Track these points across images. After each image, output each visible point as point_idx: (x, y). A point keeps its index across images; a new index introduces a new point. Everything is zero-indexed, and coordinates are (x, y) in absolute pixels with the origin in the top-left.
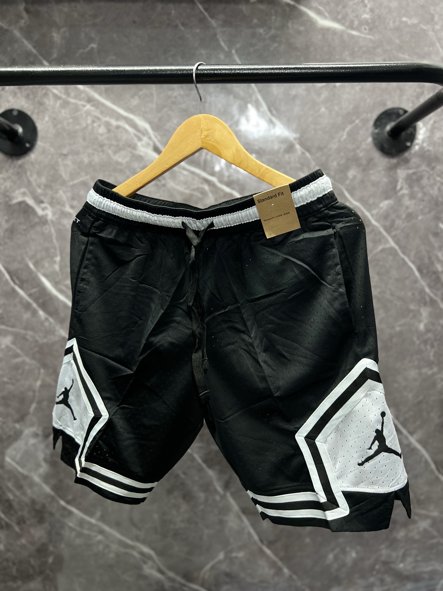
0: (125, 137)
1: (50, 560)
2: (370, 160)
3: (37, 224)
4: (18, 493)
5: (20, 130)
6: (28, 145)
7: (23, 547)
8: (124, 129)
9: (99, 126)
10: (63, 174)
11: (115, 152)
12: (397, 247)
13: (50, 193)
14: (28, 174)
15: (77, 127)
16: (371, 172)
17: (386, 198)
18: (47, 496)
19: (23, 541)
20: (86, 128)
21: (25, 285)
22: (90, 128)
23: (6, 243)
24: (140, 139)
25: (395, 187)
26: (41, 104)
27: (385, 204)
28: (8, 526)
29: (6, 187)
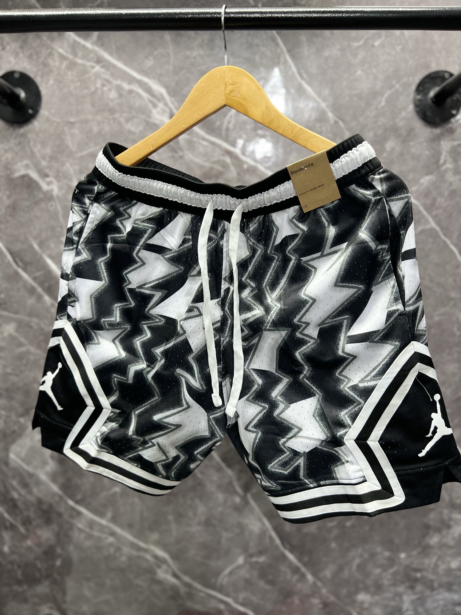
0: (138, 103)
1: (58, 563)
2: (411, 131)
3: (42, 200)
4: (23, 492)
5: (23, 95)
6: (30, 111)
7: (29, 549)
8: (138, 94)
9: (110, 90)
10: (70, 144)
11: (128, 120)
12: (438, 228)
13: (55, 165)
14: (32, 144)
15: (86, 91)
16: (412, 143)
17: (427, 174)
18: (54, 494)
19: (29, 543)
20: (95, 92)
21: (29, 268)
22: (99, 92)
23: (7, 222)
24: (155, 106)
25: (438, 161)
26: (45, 65)
27: (426, 180)
28: (12, 527)
29: (7, 159)
